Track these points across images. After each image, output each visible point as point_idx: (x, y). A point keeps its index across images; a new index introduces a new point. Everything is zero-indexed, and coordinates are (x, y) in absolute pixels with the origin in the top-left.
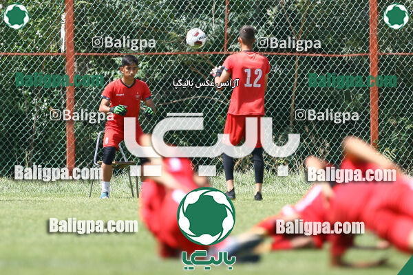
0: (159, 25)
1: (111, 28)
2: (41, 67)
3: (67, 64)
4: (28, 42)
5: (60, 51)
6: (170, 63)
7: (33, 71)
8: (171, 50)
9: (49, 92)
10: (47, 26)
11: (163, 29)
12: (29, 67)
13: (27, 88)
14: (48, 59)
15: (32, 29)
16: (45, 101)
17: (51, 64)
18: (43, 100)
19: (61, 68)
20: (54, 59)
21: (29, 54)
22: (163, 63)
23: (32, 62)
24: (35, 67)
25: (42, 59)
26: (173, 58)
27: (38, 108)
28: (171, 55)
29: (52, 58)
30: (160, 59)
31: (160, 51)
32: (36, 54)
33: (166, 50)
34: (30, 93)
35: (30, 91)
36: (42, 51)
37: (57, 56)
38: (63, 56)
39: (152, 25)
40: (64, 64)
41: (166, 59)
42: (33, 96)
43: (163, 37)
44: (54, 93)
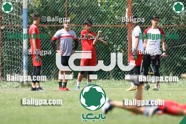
0: (169, 13)
1: (148, 15)
2: (117, 32)
3: (128, 30)
4: (111, 21)
5: (125, 25)
6: (173, 30)
7: (113, 33)
8: (174, 25)
9: (121, 42)
10: (120, 14)
11: (170, 15)
12: (112, 31)
13: (111, 41)
14: (120, 28)
15: (113, 15)
16: (119, 46)
17: (121, 30)
18: (118, 46)
19: (126, 32)
20: (123, 28)
21: (112, 26)
22: (170, 30)
23: (113, 30)
24: (115, 31)
25: (117, 28)
26: (174, 28)
27: (116, 49)
28: (174, 26)
29: (122, 28)
30: (169, 28)
31: (169, 25)
32: (115, 26)
33: (172, 25)
34: (112, 43)
35: (112, 42)
36: (117, 25)
37: (124, 27)
38: (127, 27)
39: (166, 13)
40: (127, 30)
41: (172, 28)
42: (113, 44)
43: (170, 19)
44: (123, 43)
